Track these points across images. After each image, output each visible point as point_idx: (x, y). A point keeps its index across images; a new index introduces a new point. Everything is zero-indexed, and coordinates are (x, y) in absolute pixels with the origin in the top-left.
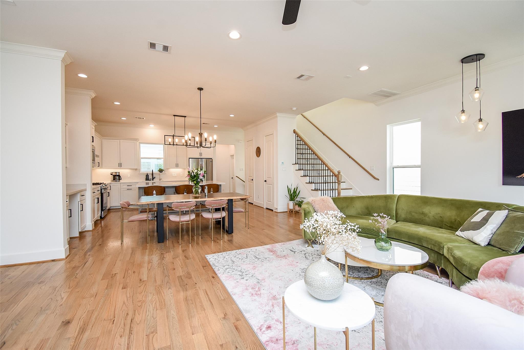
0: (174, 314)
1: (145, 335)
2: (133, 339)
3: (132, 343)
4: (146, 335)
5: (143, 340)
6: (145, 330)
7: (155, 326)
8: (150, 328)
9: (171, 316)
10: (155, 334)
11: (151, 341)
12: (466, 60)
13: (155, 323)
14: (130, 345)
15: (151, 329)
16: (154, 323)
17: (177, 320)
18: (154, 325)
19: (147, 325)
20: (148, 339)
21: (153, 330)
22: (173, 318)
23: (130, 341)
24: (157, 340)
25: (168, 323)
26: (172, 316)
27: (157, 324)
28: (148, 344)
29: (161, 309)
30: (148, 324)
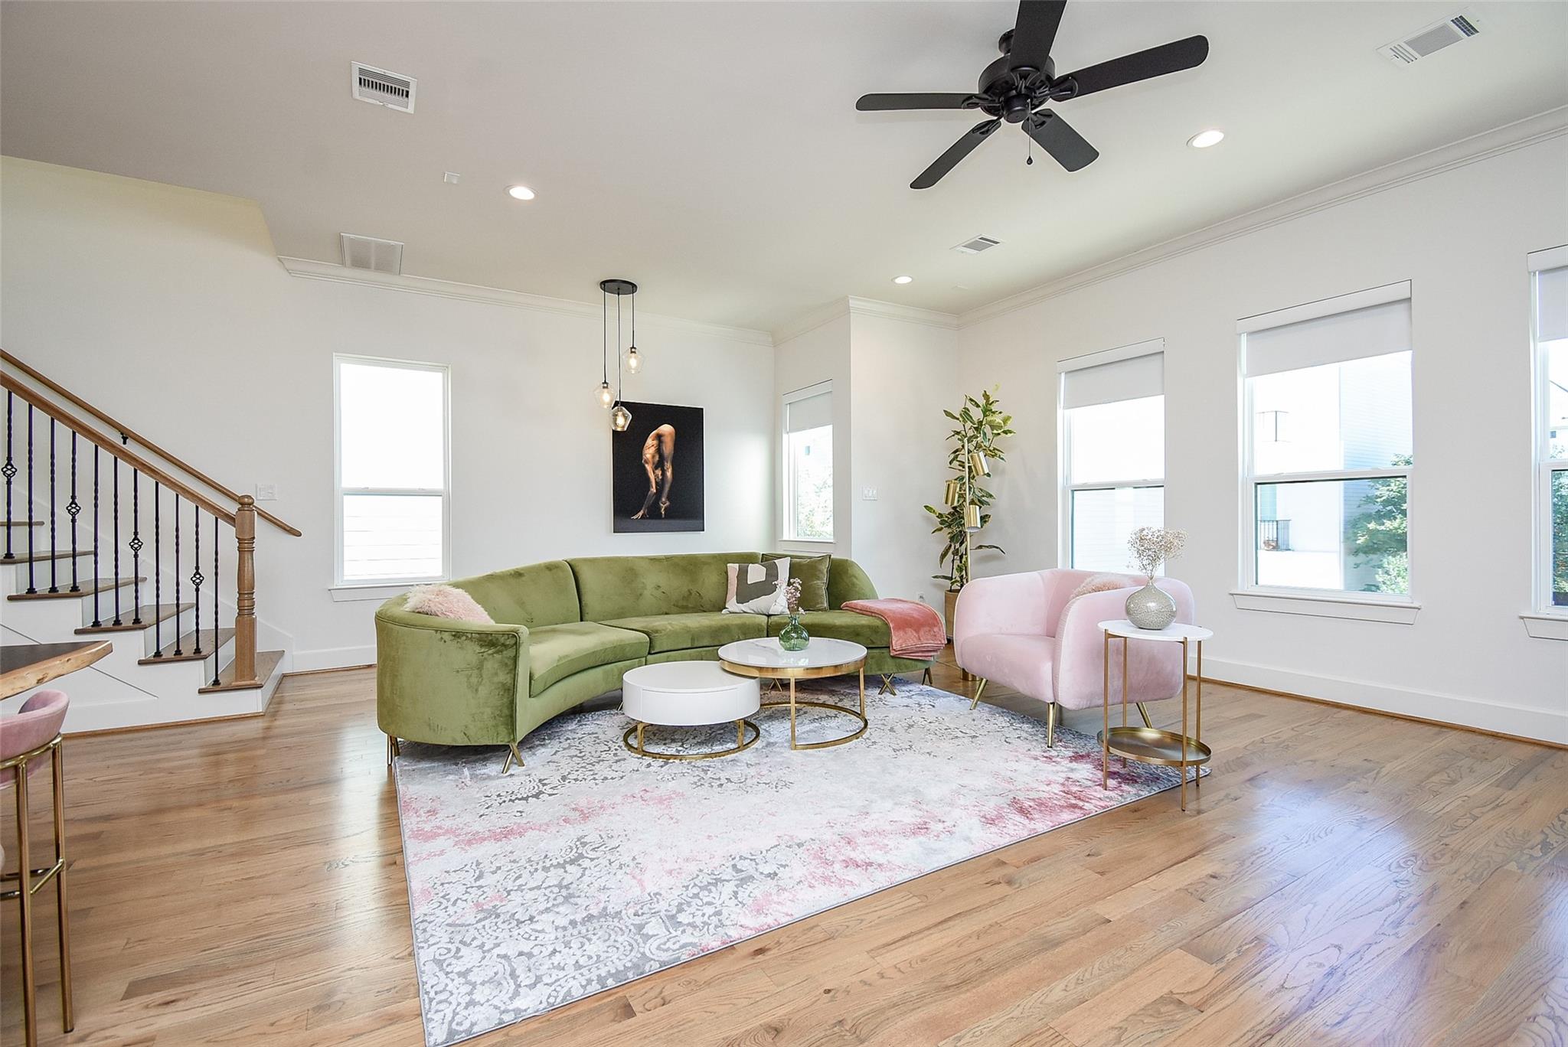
0: (1062, 986)
1: (1204, 1016)
2: (1245, 1034)
3: (1256, 1029)
4: (1202, 1012)
5: (1224, 1009)
6: (1187, 1027)
7: (1150, 1012)
8: (1170, 1018)
9: (1075, 990)
10: (1178, 994)
11: (1207, 991)
12: (607, 285)
13: (1139, 1018)
14: (1267, 1029)
15: (1171, 1015)
16: (1142, 1021)
17: (1082, 969)
18: (1151, 1015)
19: (1166, 1032)
20: (1207, 1000)
21: (1171, 1007)
22: (1079, 982)
23: (1258, 1040)
24: (1191, 980)
25: (1113, 984)
26: (1075, 988)
27: (1138, 1009)
28: (1221, 991)
29: (1060, 1038)
30: (1158, 1035)
